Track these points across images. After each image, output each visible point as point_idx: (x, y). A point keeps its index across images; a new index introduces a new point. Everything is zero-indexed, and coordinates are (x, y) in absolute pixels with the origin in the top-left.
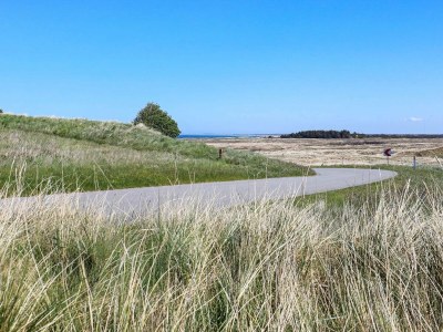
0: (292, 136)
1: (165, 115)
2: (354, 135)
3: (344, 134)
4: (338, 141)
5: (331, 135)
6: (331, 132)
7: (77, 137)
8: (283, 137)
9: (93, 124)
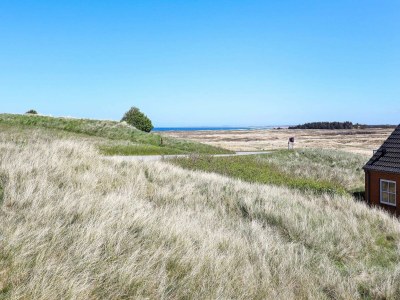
0: (299, 127)
1: (142, 115)
2: (356, 126)
3: (347, 125)
4: (332, 131)
5: (335, 126)
6: (334, 124)
7: (78, 132)
8: (290, 128)
9: (92, 122)
